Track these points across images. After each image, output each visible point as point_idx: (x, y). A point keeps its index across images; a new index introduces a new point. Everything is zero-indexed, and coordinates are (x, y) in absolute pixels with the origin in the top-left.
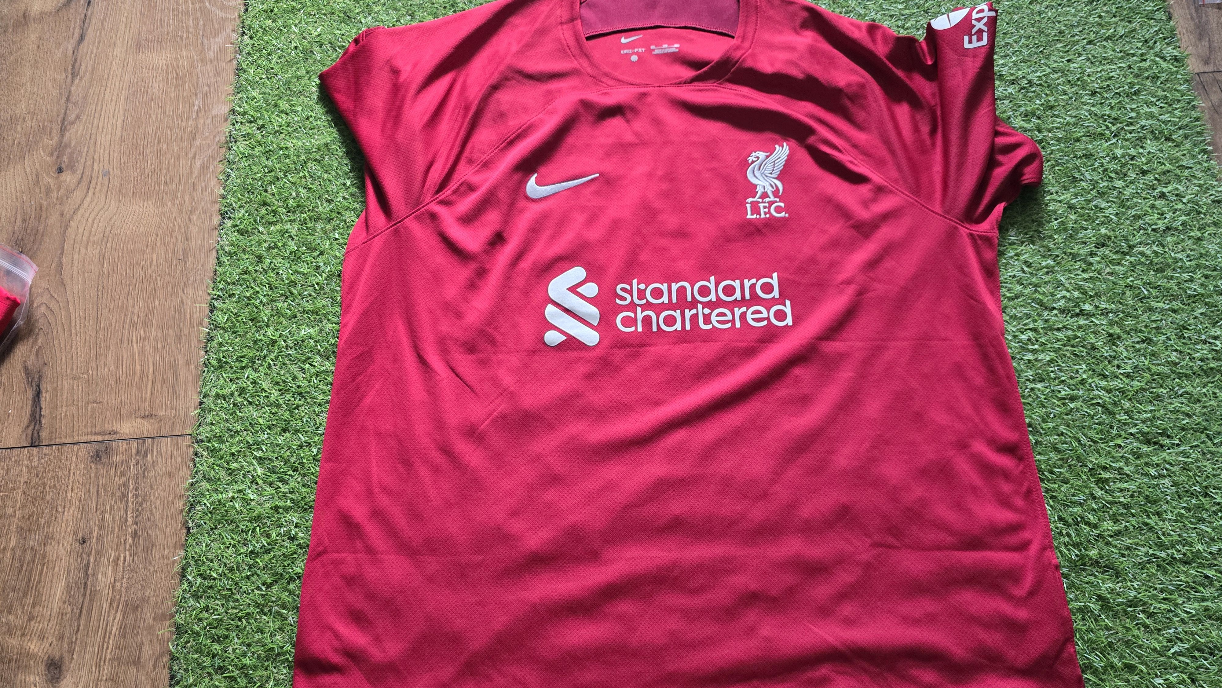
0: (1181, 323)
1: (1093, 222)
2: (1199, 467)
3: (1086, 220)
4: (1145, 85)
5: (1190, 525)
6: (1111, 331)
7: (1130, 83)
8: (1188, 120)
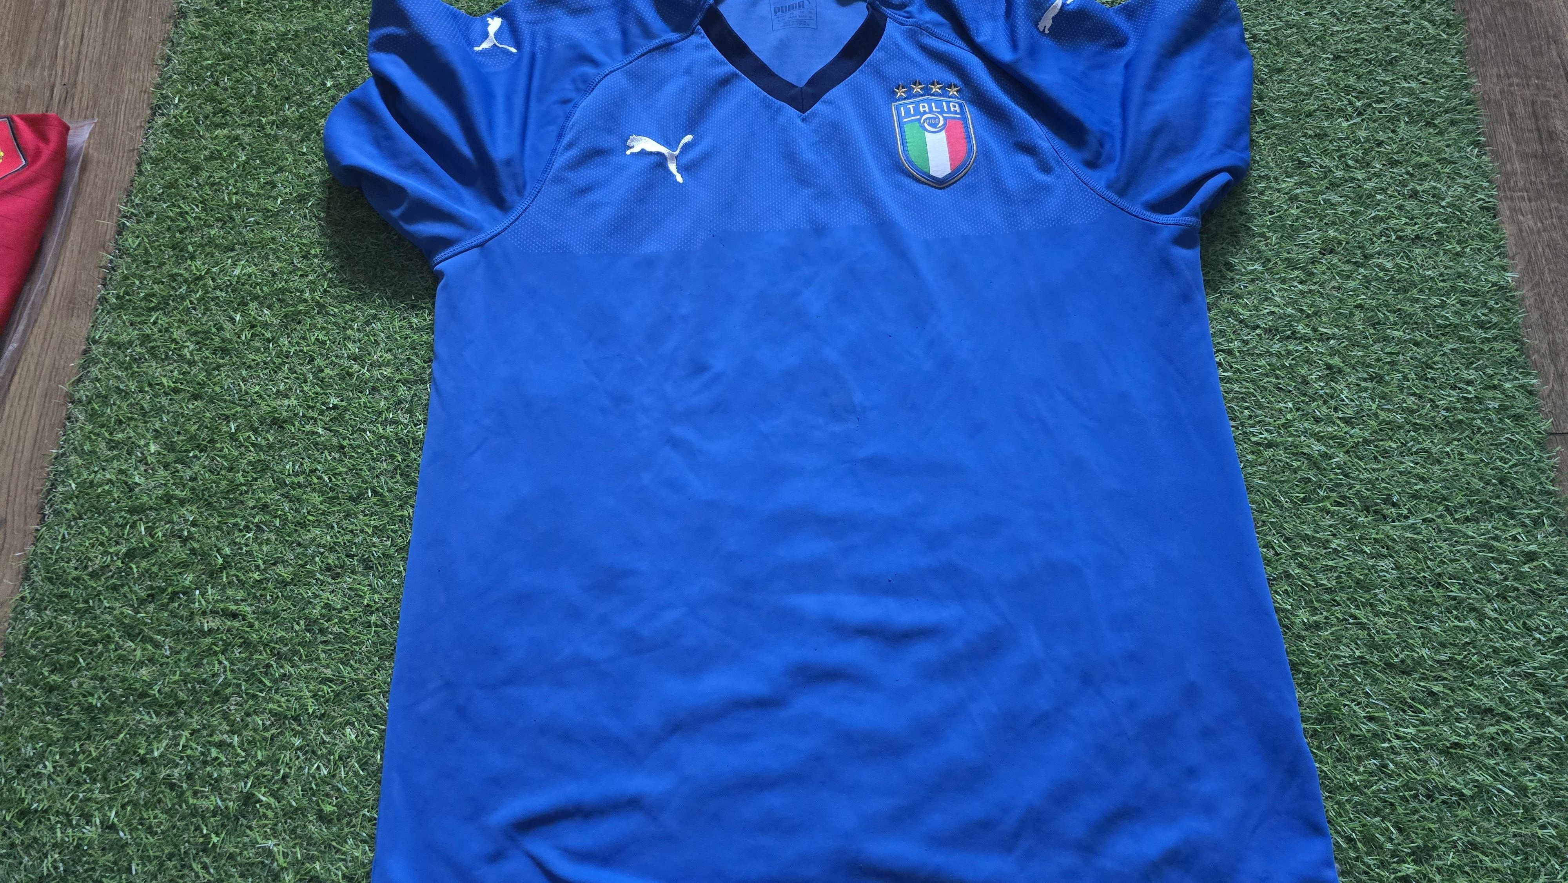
0: (1424, 360)
1: (1321, 220)
2: (1431, 548)
3: (1311, 218)
4: (1404, 53)
5: (1413, 623)
6: (1331, 362)
7: (1385, 49)
8: (1457, 101)
